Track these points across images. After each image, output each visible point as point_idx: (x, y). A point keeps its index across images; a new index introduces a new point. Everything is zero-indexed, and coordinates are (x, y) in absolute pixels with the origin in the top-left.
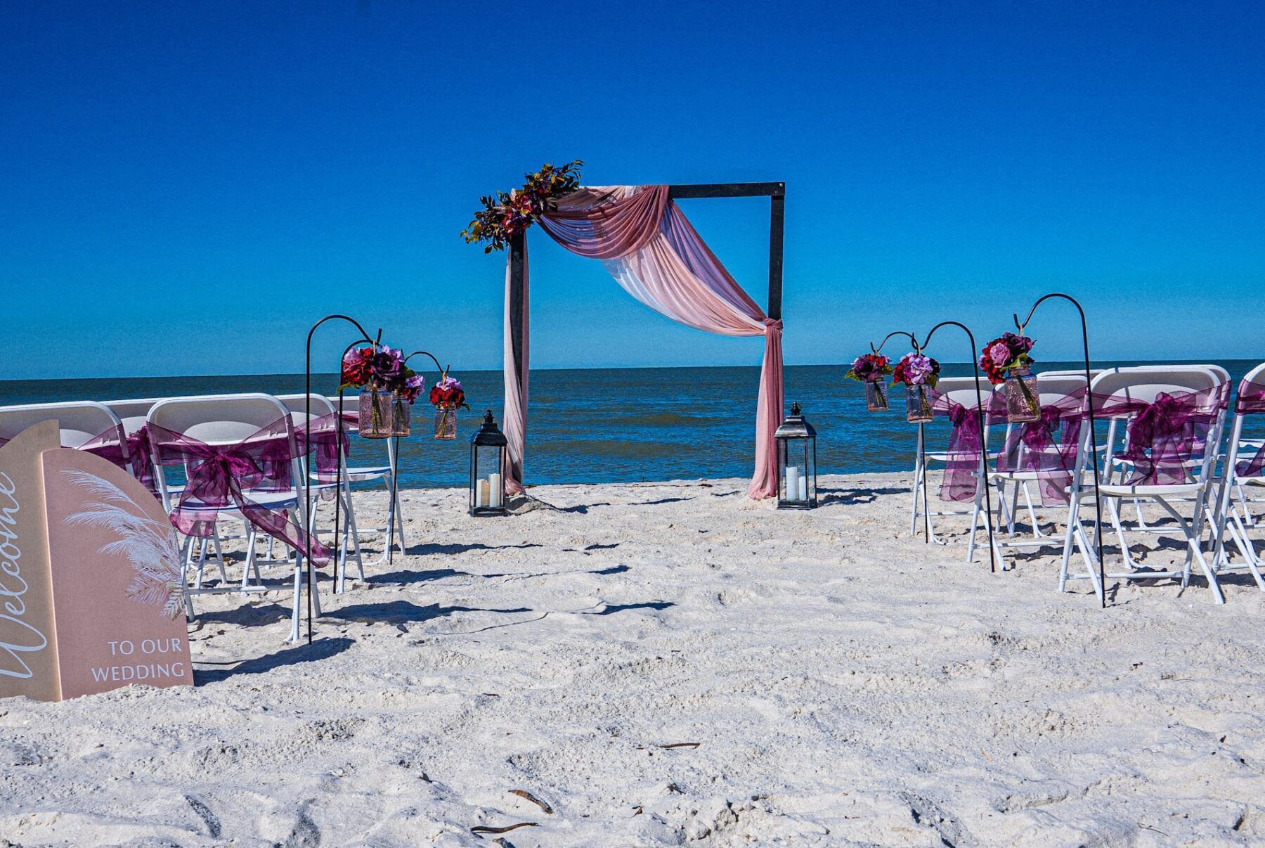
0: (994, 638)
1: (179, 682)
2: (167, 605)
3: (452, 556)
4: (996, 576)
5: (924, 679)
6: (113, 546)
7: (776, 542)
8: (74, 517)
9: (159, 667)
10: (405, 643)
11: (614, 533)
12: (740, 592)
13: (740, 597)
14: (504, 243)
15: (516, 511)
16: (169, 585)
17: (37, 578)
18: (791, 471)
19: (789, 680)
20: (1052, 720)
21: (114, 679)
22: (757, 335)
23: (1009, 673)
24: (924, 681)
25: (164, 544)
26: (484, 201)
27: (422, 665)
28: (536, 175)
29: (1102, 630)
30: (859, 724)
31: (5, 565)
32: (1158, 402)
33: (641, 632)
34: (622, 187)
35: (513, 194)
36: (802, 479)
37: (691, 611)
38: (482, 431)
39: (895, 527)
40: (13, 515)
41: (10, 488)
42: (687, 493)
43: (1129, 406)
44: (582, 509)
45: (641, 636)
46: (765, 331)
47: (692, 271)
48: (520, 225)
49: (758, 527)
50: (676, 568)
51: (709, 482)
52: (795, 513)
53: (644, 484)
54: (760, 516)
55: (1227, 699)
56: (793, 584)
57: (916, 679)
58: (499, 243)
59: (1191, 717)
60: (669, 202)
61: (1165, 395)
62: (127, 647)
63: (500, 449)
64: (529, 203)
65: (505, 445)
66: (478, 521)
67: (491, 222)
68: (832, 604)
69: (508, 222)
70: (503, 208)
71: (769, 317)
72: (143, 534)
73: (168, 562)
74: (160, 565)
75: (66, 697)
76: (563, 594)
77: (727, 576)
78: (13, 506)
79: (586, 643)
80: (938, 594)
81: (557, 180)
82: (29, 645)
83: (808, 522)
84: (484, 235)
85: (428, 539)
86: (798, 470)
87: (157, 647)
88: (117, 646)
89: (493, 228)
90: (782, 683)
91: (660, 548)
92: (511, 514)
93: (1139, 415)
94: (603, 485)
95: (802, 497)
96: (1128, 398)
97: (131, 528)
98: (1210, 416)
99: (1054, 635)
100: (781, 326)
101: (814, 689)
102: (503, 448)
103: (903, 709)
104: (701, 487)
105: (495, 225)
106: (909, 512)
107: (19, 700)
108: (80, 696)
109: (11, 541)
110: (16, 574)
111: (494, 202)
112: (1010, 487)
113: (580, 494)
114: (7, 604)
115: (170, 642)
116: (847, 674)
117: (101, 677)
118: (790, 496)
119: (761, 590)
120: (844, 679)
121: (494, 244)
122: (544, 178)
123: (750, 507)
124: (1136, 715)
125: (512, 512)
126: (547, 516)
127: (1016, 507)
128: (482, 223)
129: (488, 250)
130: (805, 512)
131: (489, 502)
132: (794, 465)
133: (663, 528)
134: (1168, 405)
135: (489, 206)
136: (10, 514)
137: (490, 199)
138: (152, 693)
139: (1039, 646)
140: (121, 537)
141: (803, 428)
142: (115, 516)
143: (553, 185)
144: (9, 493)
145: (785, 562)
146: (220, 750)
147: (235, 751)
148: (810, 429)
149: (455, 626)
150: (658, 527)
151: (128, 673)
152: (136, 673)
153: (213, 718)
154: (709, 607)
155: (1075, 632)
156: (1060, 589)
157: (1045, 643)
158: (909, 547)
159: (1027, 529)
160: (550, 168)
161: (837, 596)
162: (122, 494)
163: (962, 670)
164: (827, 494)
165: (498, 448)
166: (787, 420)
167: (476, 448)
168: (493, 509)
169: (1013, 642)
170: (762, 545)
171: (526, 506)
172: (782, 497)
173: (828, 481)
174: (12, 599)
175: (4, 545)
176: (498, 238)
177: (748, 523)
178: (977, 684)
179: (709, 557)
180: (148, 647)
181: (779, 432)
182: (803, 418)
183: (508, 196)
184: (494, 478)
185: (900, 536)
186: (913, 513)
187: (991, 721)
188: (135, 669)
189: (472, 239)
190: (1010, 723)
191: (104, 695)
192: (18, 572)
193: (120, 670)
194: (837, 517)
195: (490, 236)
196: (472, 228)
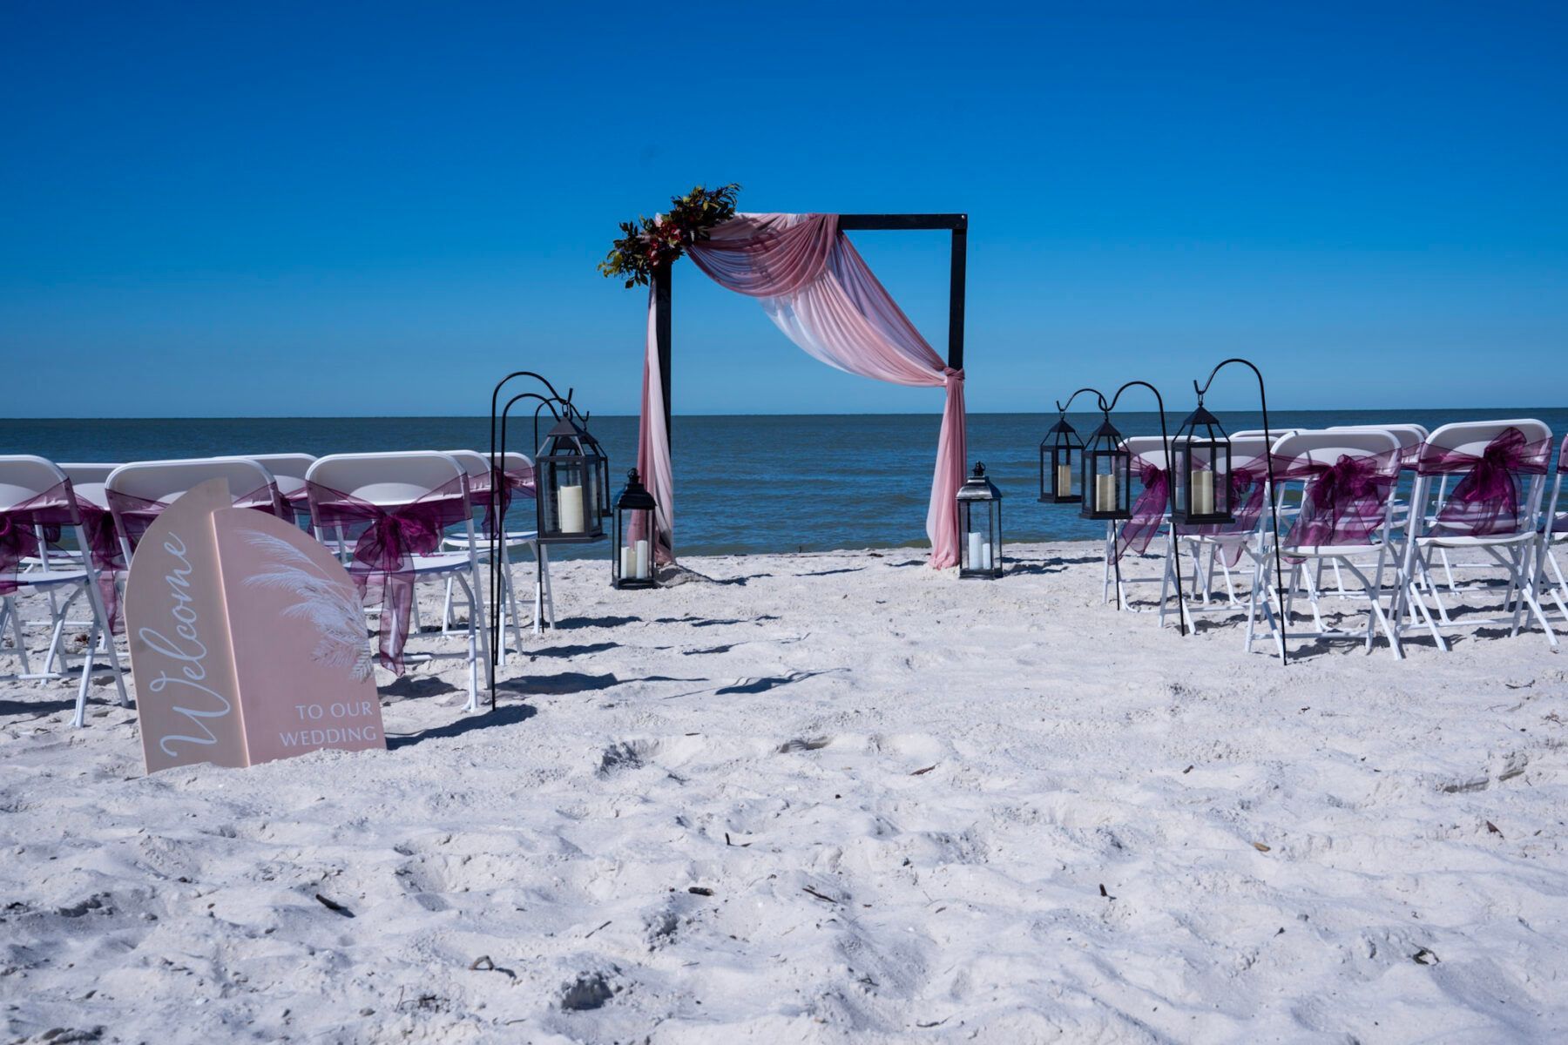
0: (1176, 689)
1: (372, 745)
2: (355, 668)
3: (610, 629)
4: (1186, 640)
5: (1108, 724)
6: (295, 609)
7: (961, 611)
8: (252, 578)
9: (350, 730)
10: (595, 707)
11: (784, 604)
12: (928, 657)
13: (928, 662)
14: (648, 277)
15: (667, 583)
16: (356, 648)
17: (216, 641)
18: (973, 538)
19: (984, 726)
20: (1219, 749)
21: (304, 743)
22: (936, 386)
23: (1187, 717)
24: (1108, 725)
25: (349, 607)
26: (625, 227)
27: (618, 726)
28: (685, 199)
29: (1279, 682)
30: (1049, 757)
31: (181, 630)
32: (1339, 465)
33: (833, 694)
34: (783, 215)
35: (659, 221)
36: (986, 547)
37: (880, 674)
38: (626, 492)
39: (1086, 595)
40: (186, 577)
41: (180, 549)
42: (855, 563)
43: (1311, 468)
44: (741, 581)
45: (834, 696)
46: (946, 381)
47: (862, 312)
48: (668, 256)
49: (940, 597)
50: (858, 637)
51: (878, 551)
52: (979, 583)
53: (802, 554)
54: (941, 586)
55: (1374, 732)
56: (982, 650)
57: (1101, 724)
58: (642, 276)
59: (1341, 744)
60: (839, 233)
61: (1346, 458)
62: (315, 712)
63: (647, 514)
64: (677, 232)
65: (653, 508)
66: (625, 594)
67: (634, 253)
68: (1022, 666)
69: (653, 253)
70: (647, 237)
71: (950, 366)
72: (326, 596)
73: (354, 625)
74: (345, 627)
75: (254, 762)
76: (743, 663)
77: (913, 643)
78: (186, 568)
79: (781, 703)
80: (1126, 657)
81: (710, 207)
82: (210, 711)
83: (995, 590)
84: (626, 266)
85: (575, 613)
86: (982, 537)
87: (347, 712)
88: (305, 711)
89: (636, 260)
90: (977, 729)
91: (837, 618)
92: (661, 587)
93: (1321, 476)
94: (757, 556)
95: (987, 566)
96: (1310, 460)
97: (314, 590)
98: (1391, 478)
99: (1234, 687)
100: (962, 377)
101: (1007, 734)
102: (651, 512)
103: (1089, 747)
104: (870, 558)
105: (639, 256)
106: (1101, 581)
107: (204, 767)
108: (270, 761)
109: (185, 603)
110: (193, 638)
111: (636, 229)
112: (1206, 551)
113: (731, 566)
114: (185, 668)
115: (360, 707)
116: (1037, 721)
117: (290, 742)
118: (973, 564)
119: (949, 654)
120: (1035, 725)
121: (636, 277)
122: (695, 203)
123: (929, 576)
124: (1294, 745)
125: (661, 584)
126: (702, 588)
127: (1212, 574)
128: (622, 253)
129: (629, 285)
130: (990, 582)
131: (635, 573)
132: (977, 531)
133: (837, 599)
134: (1348, 467)
135: (630, 234)
136: (182, 576)
137: (632, 224)
138: (346, 757)
139: (1218, 696)
140: (303, 600)
141: (986, 489)
142: (296, 578)
143: (705, 212)
144: (179, 554)
145: (972, 630)
146: (449, 796)
147: (463, 797)
148: (994, 490)
149: (639, 692)
150: (831, 598)
151: (318, 737)
152: (326, 737)
153: (424, 774)
154: (898, 670)
155: (1253, 684)
156: (1246, 649)
157: (1224, 694)
158: (1101, 615)
159: (1223, 597)
160: (701, 192)
161: (1026, 659)
162: (301, 555)
163: (1144, 716)
164: (1014, 564)
165: (644, 511)
166: (969, 481)
167: (620, 512)
168: (640, 581)
169: (1193, 693)
170: (946, 614)
171: (678, 578)
172: (965, 566)
173: (1015, 550)
174: (190, 664)
175: (178, 608)
176: (642, 271)
177: (928, 593)
178: (1159, 727)
179: (891, 627)
180: (338, 710)
181: (960, 494)
182: (987, 479)
183: (652, 222)
184: (642, 546)
185: (1091, 604)
186: (1105, 580)
187: (1166, 751)
188: (325, 734)
189: (611, 272)
190: (1182, 752)
191: (297, 759)
192: (195, 636)
193: (309, 734)
194: (1024, 587)
195: (632, 269)
196: (611, 260)
